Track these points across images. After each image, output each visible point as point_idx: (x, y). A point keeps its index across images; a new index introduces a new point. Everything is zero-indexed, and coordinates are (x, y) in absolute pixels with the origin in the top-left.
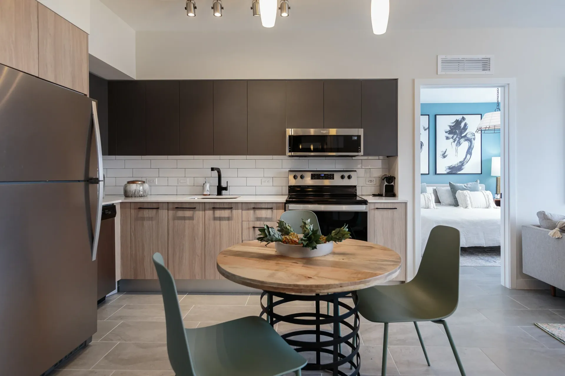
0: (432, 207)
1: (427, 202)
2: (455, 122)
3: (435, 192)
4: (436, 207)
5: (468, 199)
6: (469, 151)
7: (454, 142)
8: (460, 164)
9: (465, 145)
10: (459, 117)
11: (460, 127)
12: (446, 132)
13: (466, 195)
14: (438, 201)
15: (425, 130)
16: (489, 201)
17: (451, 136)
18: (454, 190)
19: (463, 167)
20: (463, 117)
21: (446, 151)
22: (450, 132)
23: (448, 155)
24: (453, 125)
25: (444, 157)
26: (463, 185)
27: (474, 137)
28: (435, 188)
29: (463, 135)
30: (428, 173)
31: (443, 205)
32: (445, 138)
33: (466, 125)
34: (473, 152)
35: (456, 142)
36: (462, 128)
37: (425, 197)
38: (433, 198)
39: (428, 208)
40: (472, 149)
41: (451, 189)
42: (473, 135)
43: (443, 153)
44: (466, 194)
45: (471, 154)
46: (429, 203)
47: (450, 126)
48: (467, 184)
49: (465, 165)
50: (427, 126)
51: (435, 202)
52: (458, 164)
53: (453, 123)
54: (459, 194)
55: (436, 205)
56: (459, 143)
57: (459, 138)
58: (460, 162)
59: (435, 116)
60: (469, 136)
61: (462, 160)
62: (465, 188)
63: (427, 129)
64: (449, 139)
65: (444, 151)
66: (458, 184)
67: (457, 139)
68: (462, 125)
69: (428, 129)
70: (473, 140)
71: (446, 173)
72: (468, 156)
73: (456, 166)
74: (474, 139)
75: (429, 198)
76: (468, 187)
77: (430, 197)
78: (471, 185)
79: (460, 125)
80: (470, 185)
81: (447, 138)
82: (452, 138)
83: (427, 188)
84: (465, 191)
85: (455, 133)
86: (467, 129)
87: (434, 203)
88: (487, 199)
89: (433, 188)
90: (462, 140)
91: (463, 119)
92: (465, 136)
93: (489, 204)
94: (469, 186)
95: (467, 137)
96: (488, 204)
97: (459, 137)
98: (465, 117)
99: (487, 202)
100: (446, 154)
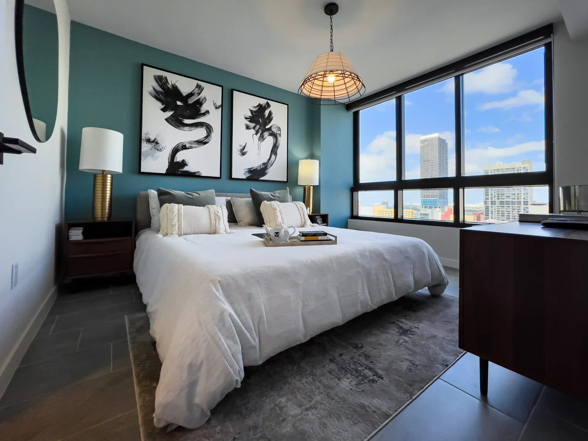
0: (222, 231)
1: (213, 222)
2: (257, 106)
3: (229, 205)
4: (228, 230)
5: (278, 214)
6: (274, 150)
7: (256, 134)
8: (263, 166)
9: (269, 141)
10: (263, 102)
11: (264, 116)
12: (246, 118)
13: (276, 208)
14: (233, 220)
15: (216, 108)
16: (304, 217)
17: (252, 125)
18: (257, 201)
19: (267, 171)
20: (267, 102)
21: (245, 146)
22: (251, 120)
23: (248, 152)
24: (254, 110)
25: (243, 154)
26: (269, 194)
27: (279, 132)
28: (229, 198)
29: (267, 127)
30: (219, 176)
31: (240, 226)
32: (245, 127)
33: (270, 113)
34: (278, 152)
35: (259, 135)
36: (266, 117)
37: (210, 213)
38: (224, 213)
39: (215, 233)
40: (278, 148)
41: (253, 200)
42: (279, 129)
43: (242, 148)
44: (275, 206)
45: (276, 154)
46: (217, 224)
47: (251, 111)
48: (274, 193)
49: (269, 168)
50: (219, 103)
51: (229, 222)
52: (260, 166)
53: (255, 107)
54: (265, 206)
55: (230, 226)
56: (263, 137)
57: (262, 130)
58: (263, 164)
59: (232, 90)
60: (274, 130)
61: (265, 161)
62: (272, 197)
63: (219, 107)
64: (250, 129)
65: (243, 145)
66: (263, 193)
67: (260, 131)
68: (267, 113)
69: (221, 108)
70: (278, 135)
71: (245, 178)
72: (273, 156)
73: (259, 169)
74: (280, 135)
75: (217, 213)
76: (276, 197)
77: (220, 211)
78: (279, 193)
79: (264, 112)
80: (277, 193)
81: (248, 127)
82: (254, 128)
83: (217, 199)
84: (273, 202)
85: (257, 122)
86: (272, 119)
87: (227, 224)
88: (302, 213)
89: (226, 199)
90: (266, 134)
91: (268, 105)
92: (270, 129)
93: (305, 221)
94: (277, 195)
95: (272, 131)
96: (303, 220)
97: (262, 128)
98: (270, 104)
99: (302, 217)
100: (245, 151)
